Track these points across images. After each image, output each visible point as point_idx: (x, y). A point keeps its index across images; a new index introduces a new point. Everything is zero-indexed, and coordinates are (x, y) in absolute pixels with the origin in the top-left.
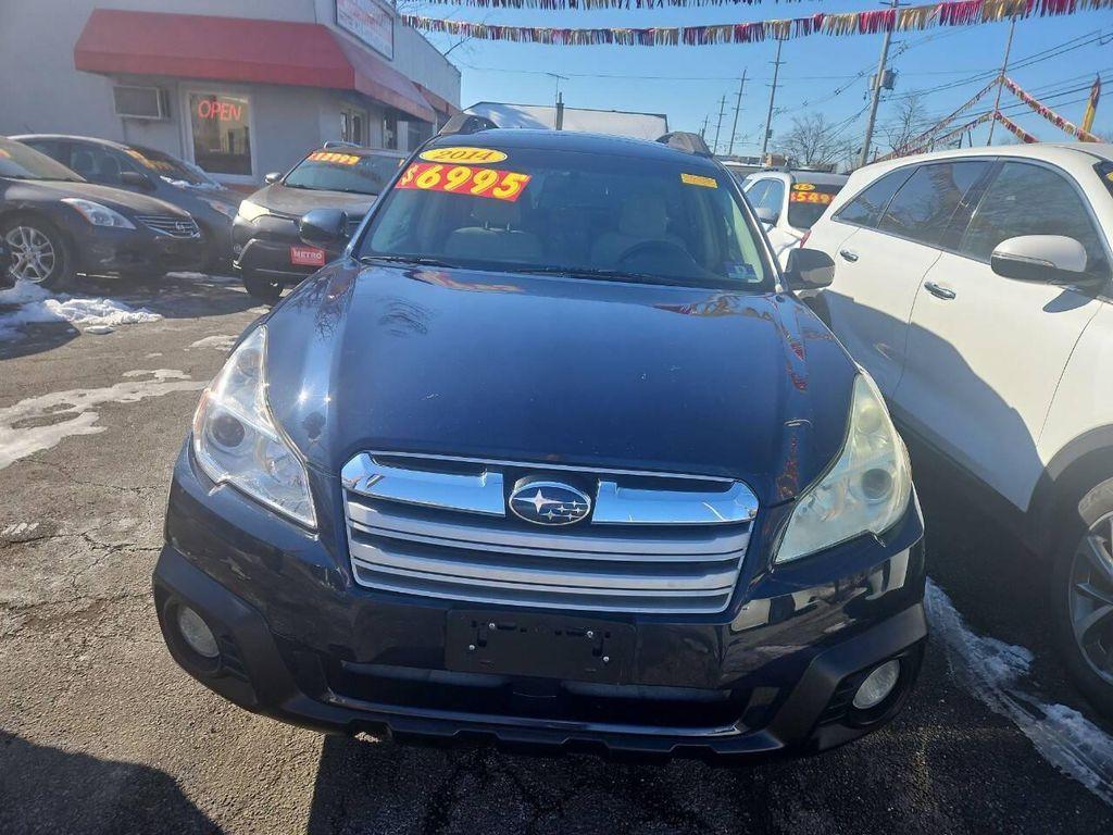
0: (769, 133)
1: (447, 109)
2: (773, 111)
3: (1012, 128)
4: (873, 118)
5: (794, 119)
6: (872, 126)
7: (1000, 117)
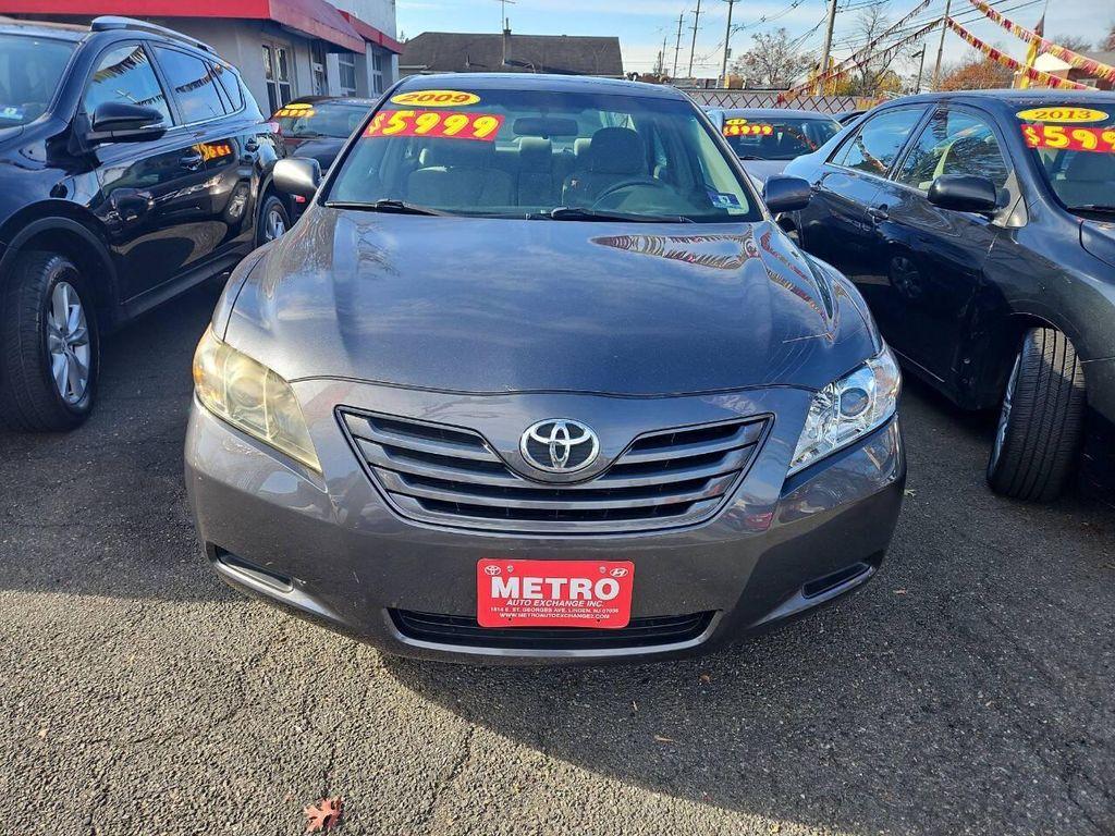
0: (728, 52)
1: (381, 40)
2: (731, 28)
3: (963, 33)
4: (831, 32)
5: (755, 37)
6: (830, 39)
7: (951, 23)
